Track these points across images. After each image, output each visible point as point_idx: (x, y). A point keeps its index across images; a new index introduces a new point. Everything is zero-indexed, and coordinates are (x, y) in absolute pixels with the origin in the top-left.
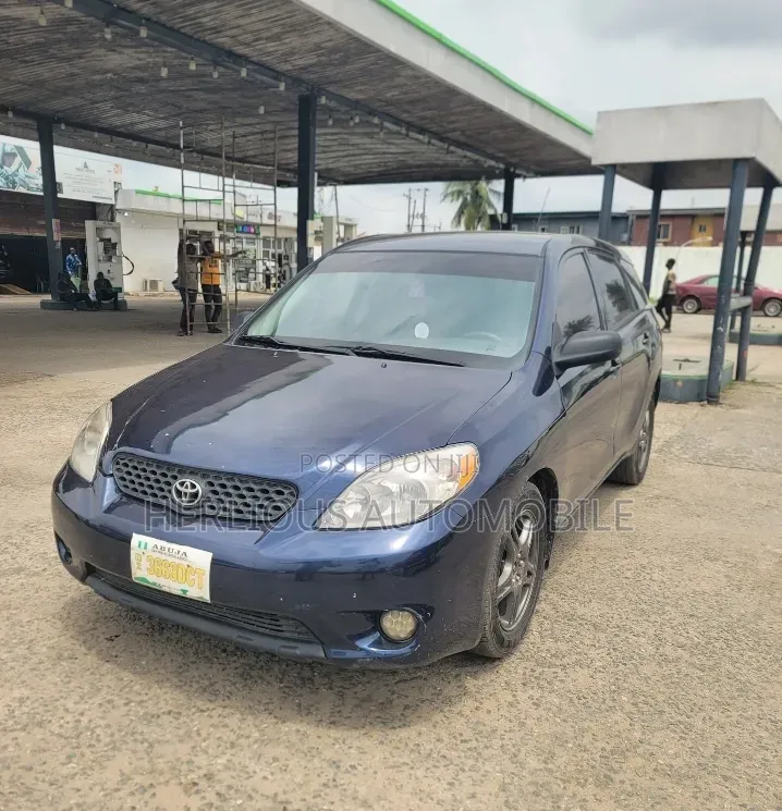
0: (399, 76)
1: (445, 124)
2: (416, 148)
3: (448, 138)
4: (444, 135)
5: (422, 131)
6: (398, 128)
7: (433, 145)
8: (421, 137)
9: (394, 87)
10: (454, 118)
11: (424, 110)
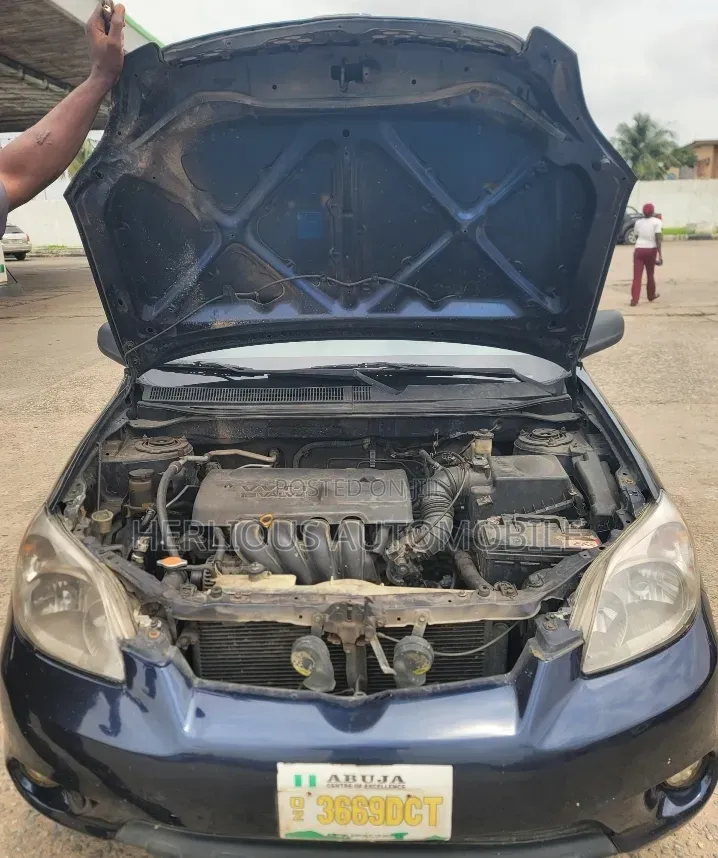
0: (19, 10)
1: (66, 68)
2: (27, 94)
3: (67, 84)
4: (64, 81)
5: (39, 75)
6: (12, 71)
7: (51, 91)
8: (40, 82)
9: (12, 23)
10: (76, 62)
11: (44, 51)
